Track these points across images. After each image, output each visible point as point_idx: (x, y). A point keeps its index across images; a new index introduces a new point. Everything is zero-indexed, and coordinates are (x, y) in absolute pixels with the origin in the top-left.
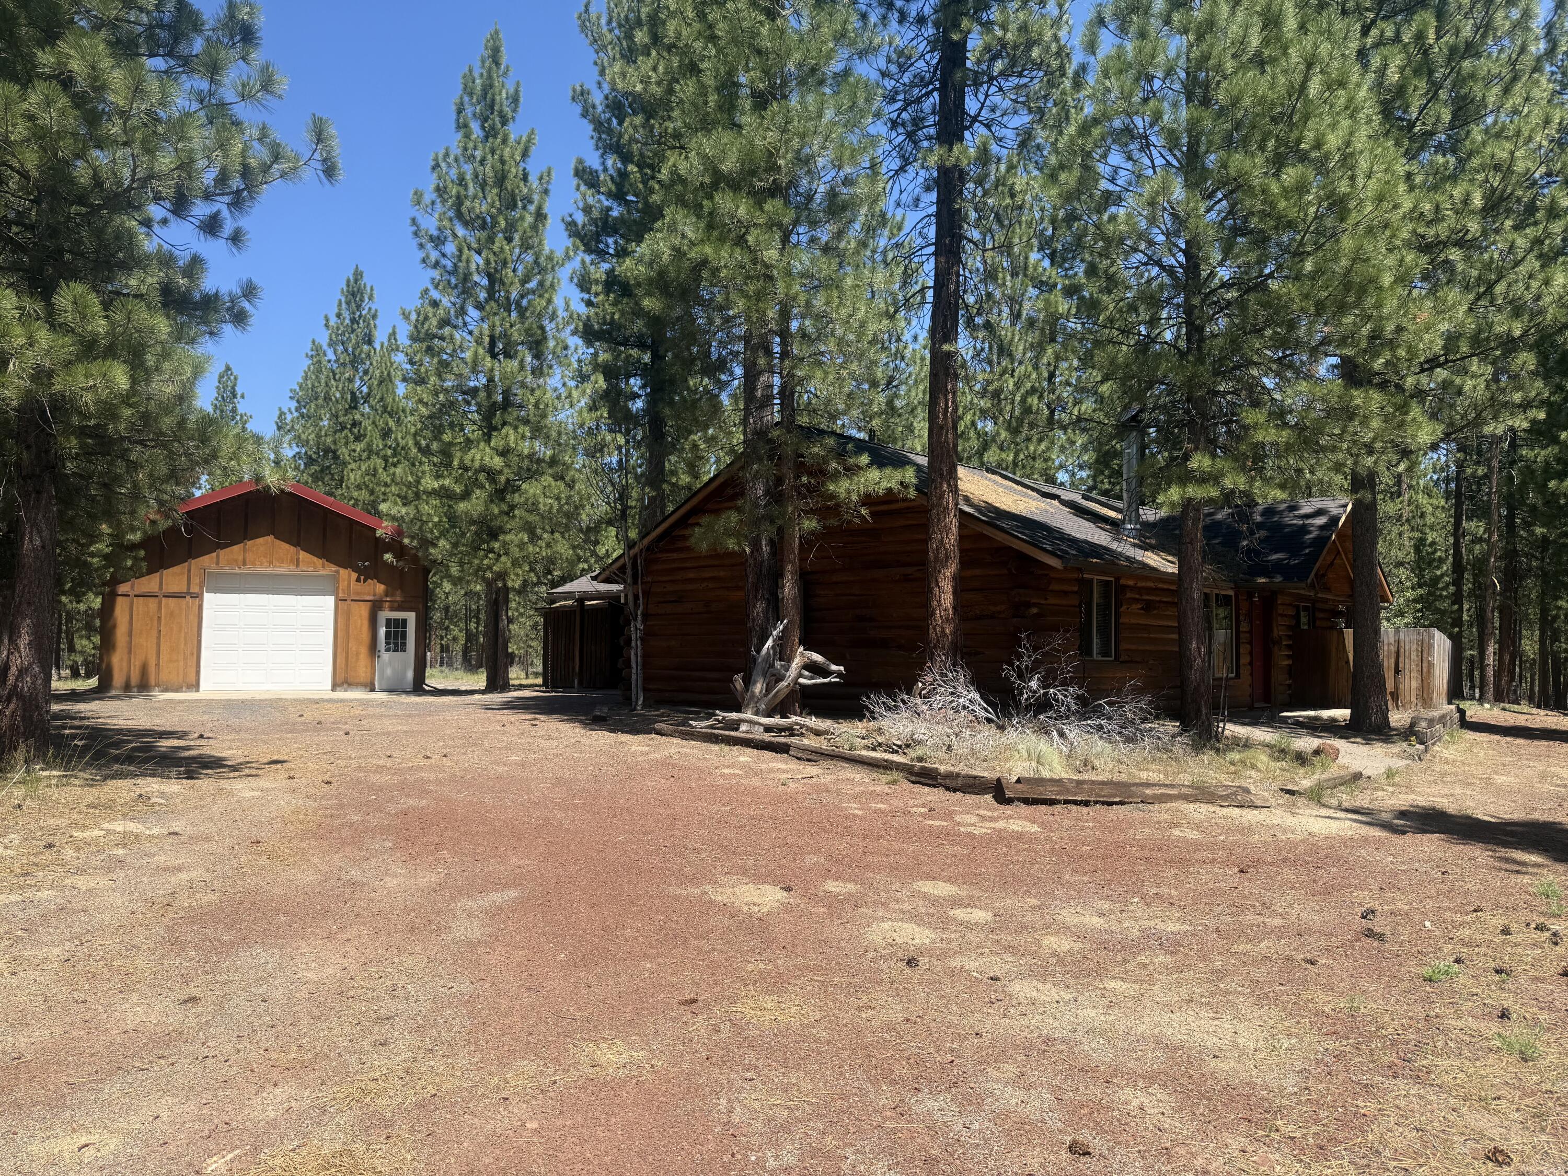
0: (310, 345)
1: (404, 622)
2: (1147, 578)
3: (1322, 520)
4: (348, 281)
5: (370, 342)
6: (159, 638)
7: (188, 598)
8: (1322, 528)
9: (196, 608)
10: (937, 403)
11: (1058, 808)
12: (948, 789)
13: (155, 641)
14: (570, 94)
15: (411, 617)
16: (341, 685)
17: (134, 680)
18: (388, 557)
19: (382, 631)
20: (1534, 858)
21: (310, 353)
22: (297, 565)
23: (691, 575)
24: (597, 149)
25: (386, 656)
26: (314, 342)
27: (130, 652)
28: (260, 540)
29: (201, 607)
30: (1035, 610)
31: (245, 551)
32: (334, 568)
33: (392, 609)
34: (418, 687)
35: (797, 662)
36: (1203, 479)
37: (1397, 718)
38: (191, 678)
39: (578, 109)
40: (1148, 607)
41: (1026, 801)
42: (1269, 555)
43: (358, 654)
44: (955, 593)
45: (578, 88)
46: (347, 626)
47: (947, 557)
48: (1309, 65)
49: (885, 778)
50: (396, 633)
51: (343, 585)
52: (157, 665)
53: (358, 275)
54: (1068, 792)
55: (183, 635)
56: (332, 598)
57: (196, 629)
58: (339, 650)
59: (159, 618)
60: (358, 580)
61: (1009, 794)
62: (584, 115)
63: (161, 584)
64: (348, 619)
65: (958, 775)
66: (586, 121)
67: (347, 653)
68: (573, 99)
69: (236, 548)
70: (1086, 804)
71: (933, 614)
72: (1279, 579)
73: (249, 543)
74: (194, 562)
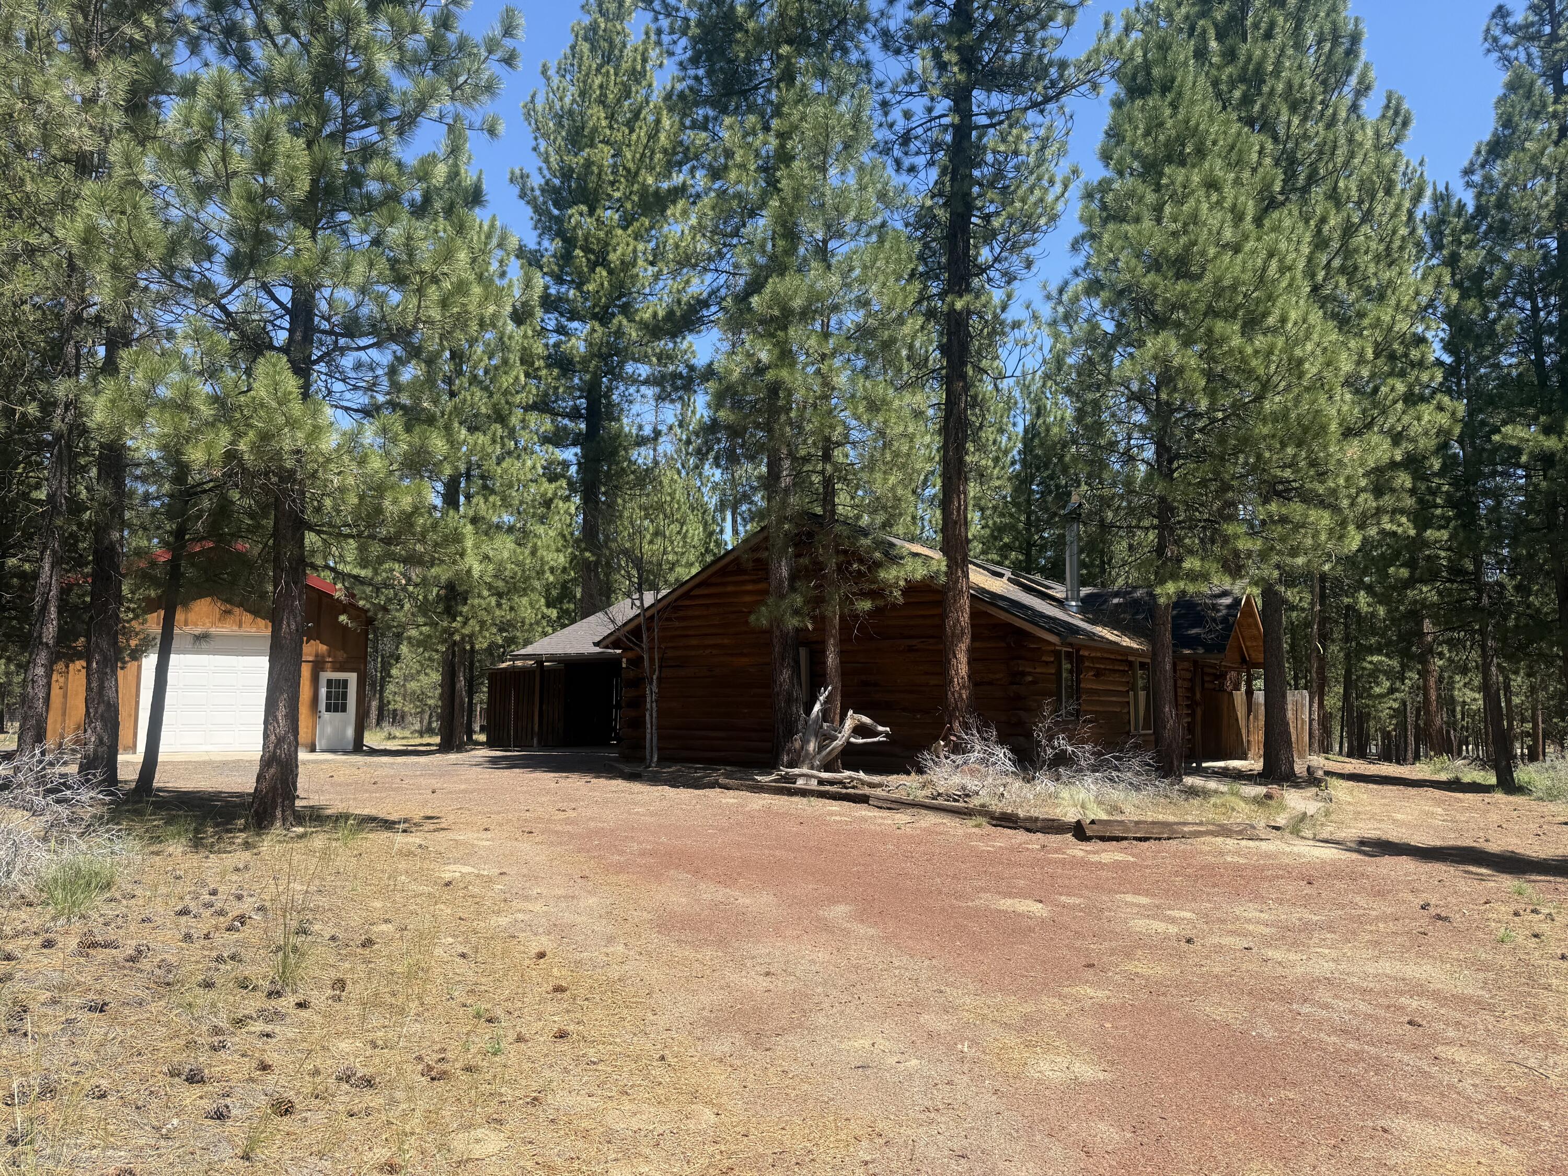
1: (345, 682)
2: (1096, 649)
3: (1227, 601)
8: (1229, 607)
9: (135, 669)
10: (951, 502)
11: (1125, 843)
12: (1029, 830)
14: (508, 176)
15: (352, 678)
18: (343, 618)
19: (323, 691)
20: (1484, 871)
22: (240, 626)
23: (694, 642)
24: (535, 228)
25: (327, 716)
27: (64, 714)
28: (203, 601)
29: (140, 667)
30: (1030, 679)
33: (335, 670)
34: (358, 747)
35: (849, 724)
36: (1193, 576)
37: (1299, 768)
38: (129, 740)
39: (516, 190)
40: (1098, 674)
41: (1103, 839)
42: (1188, 628)
44: (969, 663)
45: (517, 172)
47: (963, 633)
48: (1271, 255)
49: (970, 823)
50: (337, 693)
54: (1127, 830)
57: (134, 690)
61: (1089, 833)
62: (522, 195)
65: (1037, 819)
66: (522, 202)
68: (511, 181)
70: (1146, 839)
71: (951, 681)
72: (1201, 651)
73: (192, 603)
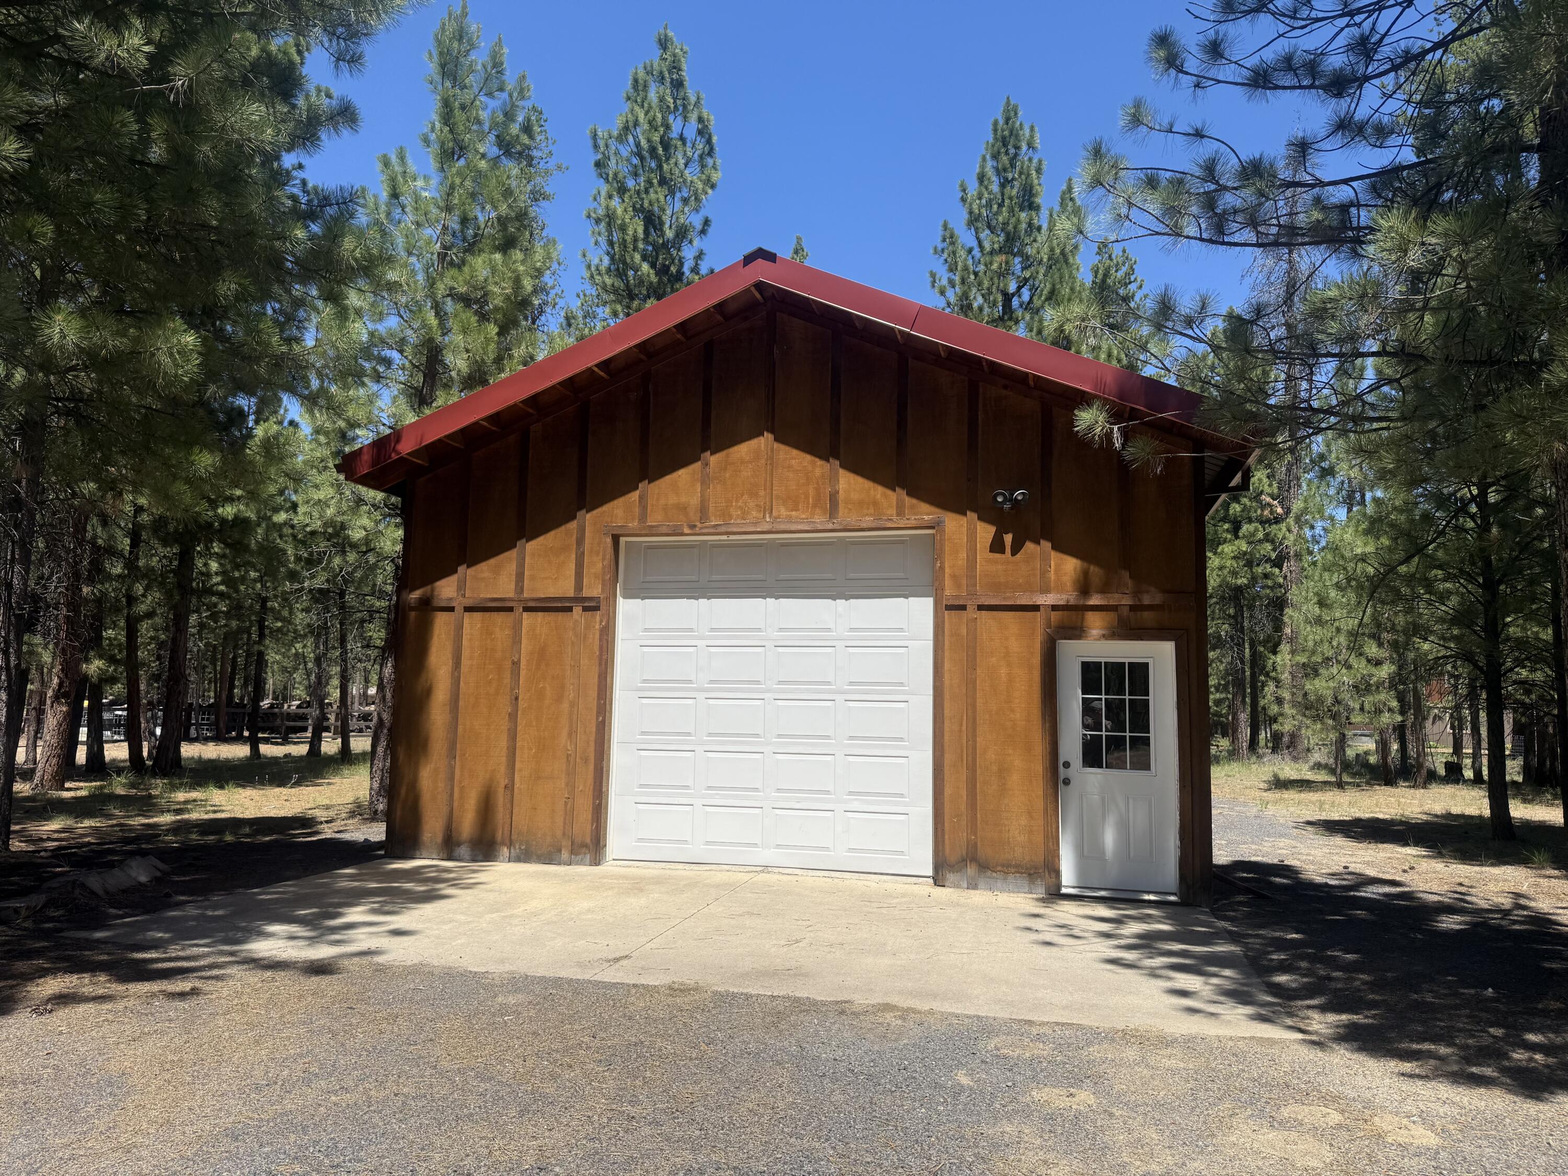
0: (940, 232)
1: (1142, 671)
4: (996, 123)
5: (1032, 207)
6: (513, 717)
7: (577, 610)
9: (594, 638)
13: (505, 725)
15: (1160, 657)
16: (959, 865)
17: (467, 825)
19: (1073, 701)
21: (940, 246)
22: (833, 511)
25: (1087, 781)
26: (945, 227)
28: (743, 450)
29: (607, 634)
31: (705, 481)
32: (926, 512)
33: (1102, 633)
38: (583, 826)
43: (1003, 772)
46: (970, 683)
50: (1114, 710)
51: (955, 562)
52: (510, 787)
53: (1010, 114)
55: (565, 706)
56: (930, 601)
58: (948, 758)
59: (516, 664)
60: (997, 546)
63: (520, 576)
64: (972, 664)
67: (972, 769)
69: (683, 475)
73: (714, 460)
74: (590, 519)
